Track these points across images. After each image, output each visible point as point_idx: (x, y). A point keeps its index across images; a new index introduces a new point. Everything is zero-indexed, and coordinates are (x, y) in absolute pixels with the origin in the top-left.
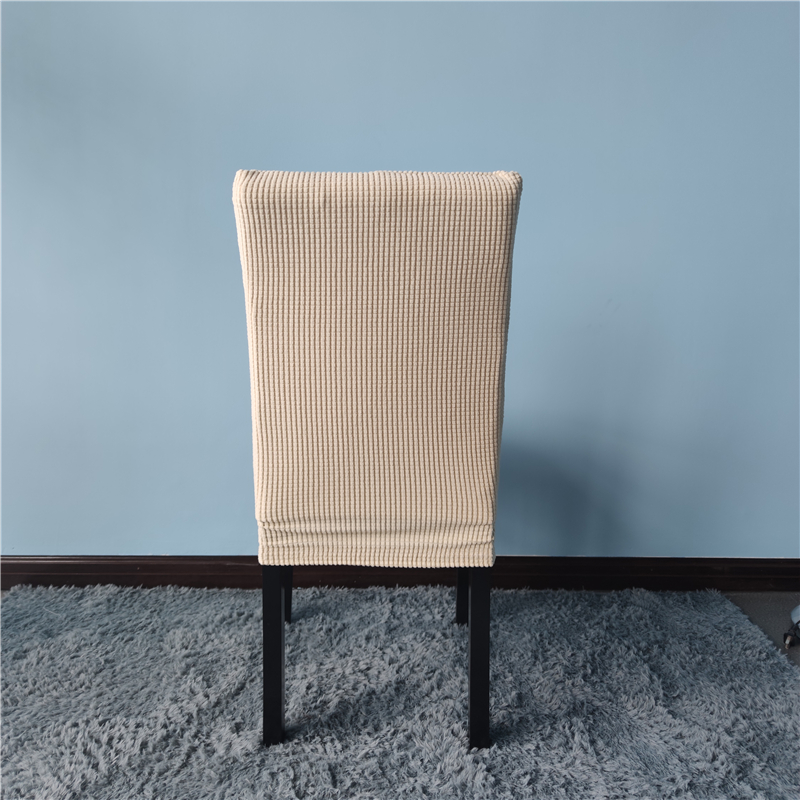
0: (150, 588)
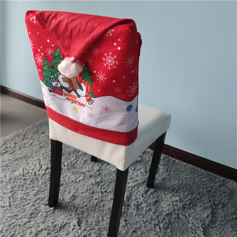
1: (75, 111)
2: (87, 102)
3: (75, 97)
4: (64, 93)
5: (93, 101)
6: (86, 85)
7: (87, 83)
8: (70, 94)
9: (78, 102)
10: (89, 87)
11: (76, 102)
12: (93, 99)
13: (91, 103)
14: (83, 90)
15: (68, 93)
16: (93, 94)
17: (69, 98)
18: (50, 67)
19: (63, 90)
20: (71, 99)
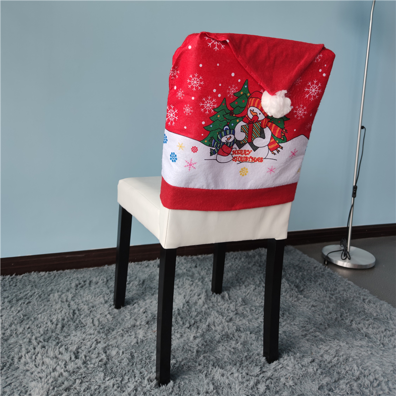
0: (21, 274)
1: (241, 174)
2: (270, 152)
3: (247, 153)
4: (233, 150)
5: (282, 148)
6: (273, 128)
7: (274, 125)
8: (241, 149)
9: (252, 158)
10: (278, 131)
11: (246, 160)
12: (281, 145)
13: (278, 151)
14: (264, 138)
15: (238, 149)
16: (285, 138)
17: (237, 157)
18: (227, 114)
19: (235, 146)
20: (239, 157)
